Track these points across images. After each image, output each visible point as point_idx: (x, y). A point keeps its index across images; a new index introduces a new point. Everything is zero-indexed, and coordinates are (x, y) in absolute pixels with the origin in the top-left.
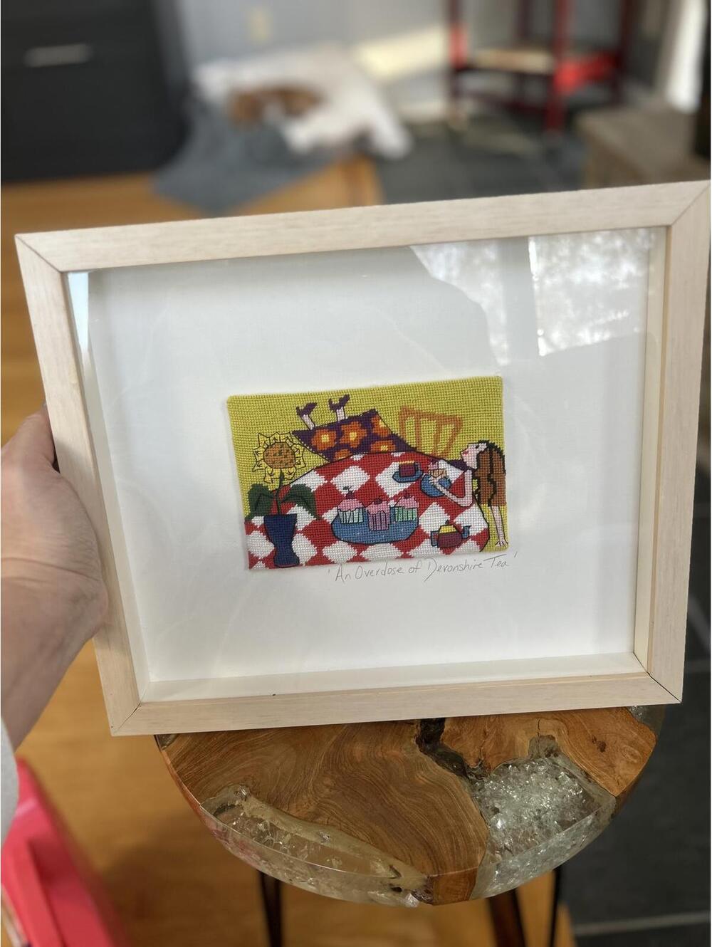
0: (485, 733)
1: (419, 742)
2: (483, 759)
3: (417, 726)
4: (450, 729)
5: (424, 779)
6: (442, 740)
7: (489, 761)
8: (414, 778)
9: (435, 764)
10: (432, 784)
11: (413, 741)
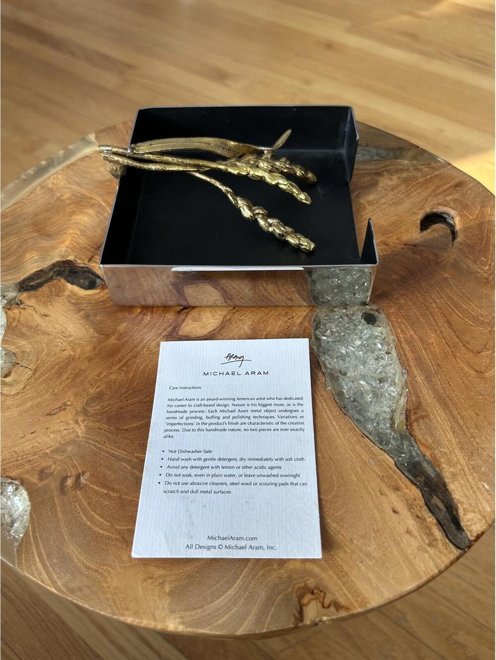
0: (46, 316)
1: (68, 262)
2: (22, 306)
3: (85, 264)
4: (67, 289)
5: (30, 257)
6: (59, 280)
7: (16, 311)
8: (35, 251)
9: (39, 269)
10: (22, 262)
11: (71, 258)
